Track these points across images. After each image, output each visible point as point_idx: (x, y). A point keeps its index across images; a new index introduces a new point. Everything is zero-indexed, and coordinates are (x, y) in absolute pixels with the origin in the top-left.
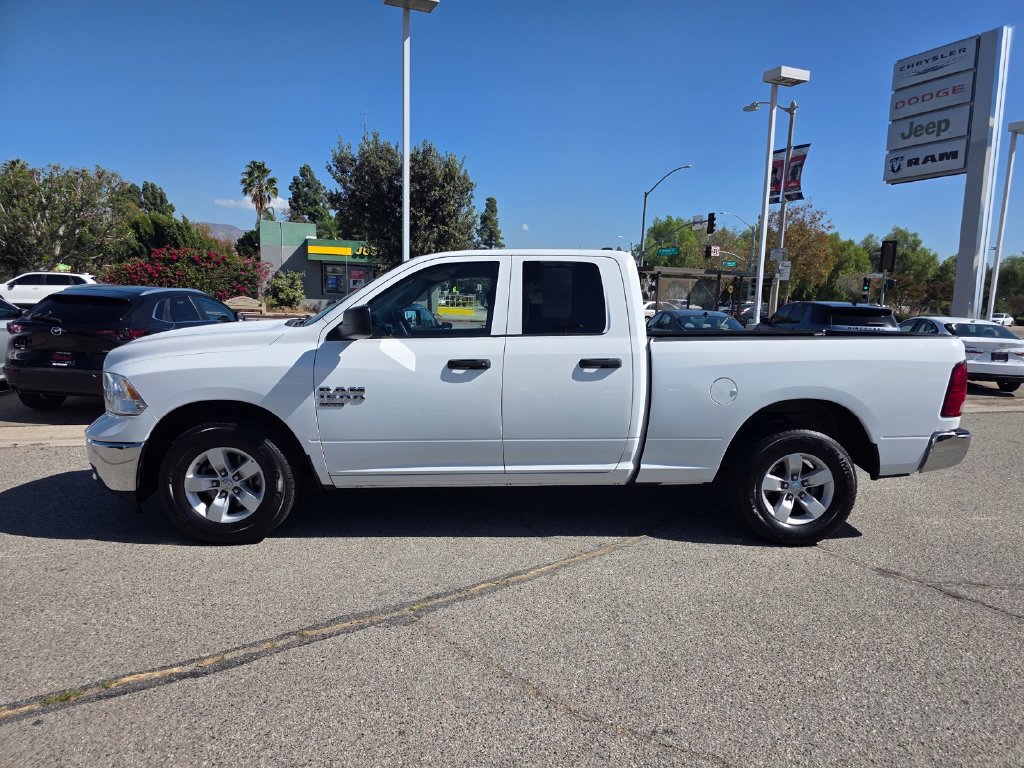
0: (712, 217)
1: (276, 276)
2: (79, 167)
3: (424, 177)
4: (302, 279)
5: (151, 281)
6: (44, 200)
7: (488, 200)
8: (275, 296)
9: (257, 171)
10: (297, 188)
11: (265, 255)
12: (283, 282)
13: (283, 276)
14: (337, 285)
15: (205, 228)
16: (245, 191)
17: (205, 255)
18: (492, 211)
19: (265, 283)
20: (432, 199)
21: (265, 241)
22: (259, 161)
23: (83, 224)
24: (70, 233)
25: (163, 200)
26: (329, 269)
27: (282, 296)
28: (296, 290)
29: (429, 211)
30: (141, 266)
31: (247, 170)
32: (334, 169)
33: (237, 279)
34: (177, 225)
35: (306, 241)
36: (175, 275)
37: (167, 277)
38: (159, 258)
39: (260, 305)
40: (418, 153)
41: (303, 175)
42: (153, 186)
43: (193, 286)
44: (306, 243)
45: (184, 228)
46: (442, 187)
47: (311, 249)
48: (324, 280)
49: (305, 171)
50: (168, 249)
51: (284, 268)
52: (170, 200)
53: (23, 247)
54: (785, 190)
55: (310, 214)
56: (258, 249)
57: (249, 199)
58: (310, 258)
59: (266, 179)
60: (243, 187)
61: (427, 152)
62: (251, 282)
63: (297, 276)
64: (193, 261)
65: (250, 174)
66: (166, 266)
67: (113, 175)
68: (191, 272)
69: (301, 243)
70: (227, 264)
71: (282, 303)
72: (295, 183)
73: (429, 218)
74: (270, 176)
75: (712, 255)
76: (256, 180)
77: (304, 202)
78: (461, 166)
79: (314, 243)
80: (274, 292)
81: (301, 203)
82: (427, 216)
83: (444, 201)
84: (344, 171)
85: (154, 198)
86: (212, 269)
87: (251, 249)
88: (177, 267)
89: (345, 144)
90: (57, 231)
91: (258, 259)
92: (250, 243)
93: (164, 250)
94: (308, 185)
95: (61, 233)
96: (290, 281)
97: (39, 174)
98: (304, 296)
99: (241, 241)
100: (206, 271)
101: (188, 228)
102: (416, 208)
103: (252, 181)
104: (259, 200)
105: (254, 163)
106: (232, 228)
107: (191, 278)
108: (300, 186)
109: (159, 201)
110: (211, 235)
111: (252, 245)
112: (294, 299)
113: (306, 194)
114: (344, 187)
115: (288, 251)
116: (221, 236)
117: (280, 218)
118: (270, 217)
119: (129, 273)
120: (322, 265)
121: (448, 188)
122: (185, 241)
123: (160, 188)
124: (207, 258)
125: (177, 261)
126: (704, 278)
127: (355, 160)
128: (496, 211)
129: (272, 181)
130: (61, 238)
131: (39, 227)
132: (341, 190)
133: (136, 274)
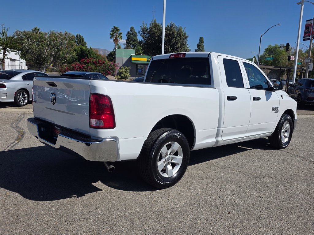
0: (288, 45)
1: (121, 68)
2: (59, 32)
3: (170, 35)
4: (130, 69)
5: (80, 70)
6: (48, 43)
7: (200, 38)
8: (120, 75)
9: (116, 30)
10: (129, 35)
11: (117, 61)
12: (123, 70)
13: (123, 68)
14: (142, 72)
15: (97, 50)
16: (111, 38)
17: (98, 61)
18: (202, 42)
19: (117, 71)
20: (173, 42)
21: (117, 56)
22: (116, 26)
23: (60, 50)
24: (56, 53)
25: (83, 41)
26: (139, 66)
27: (123, 75)
28: (127, 73)
29: (171, 46)
30: (77, 65)
31: (112, 30)
32: (141, 32)
33: (108, 69)
34: (88, 50)
35: (131, 55)
36: (88, 68)
37: (85, 68)
38: (83, 62)
39: (115, 79)
40: (169, 27)
41: (131, 30)
42: (80, 36)
43: (94, 71)
44: (131, 57)
45: (90, 51)
46: (176, 38)
47: (133, 59)
48: (137, 69)
49: (132, 29)
50: (86, 59)
51: (123, 65)
52: (85, 40)
53: (42, 58)
54: (312, 35)
55: (133, 45)
56: (114, 58)
57: (112, 40)
58: (133, 62)
59: (118, 33)
60: (110, 36)
61: (172, 26)
62: (112, 70)
63: (128, 68)
64: (94, 63)
65: (113, 31)
66: (85, 64)
67: (69, 34)
68: (93, 67)
69: (129, 56)
70: (105, 64)
71: (122, 78)
72: (128, 34)
73: (171, 49)
74: (120, 32)
75: (291, 59)
76: (115, 33)
77: (131, 41)
78: (184, 31)
79: (134, 56)
80: (120, 74)
81: (130, 41)
82: (171, 48)
83: (177, 43)
84: (144, 33)
85: (80, 40)
86: (100, 66)
87: (112, 58)
88: (88, 65)
89: (145, 24)
90: (52, 53)
91: (115, 62)
92: (112, 56)
93: (85, 59)
94: (133, 34)
95: (53, 54)
96: (125, 70)
97: (47, 34)
98: (130, 76)
99: (109, 55)
100: (98, 67)
101: (92, 51)
102: (167, 46)
103: (113, 34)
104: (116, 41)
105: (114, 27)
106: (105, 50)
107: (93, 69)
108: (130, 35)
109: (81, 41)
110: (98, 53)
111: (112, 57)
112: (126, 77)
113: (132, 38)
114: (144, 39)
115: (125, 59)
116: (101, 53)
117: (123, 47)
118: (119, 47)
119: (73, 67)
120: (136, 64)
121: (178, 38)
122: (90, 56)
123: (82, 36)
124: (98, 62)
125: (89, 63)
126: (274, 69)
127: (148, 30)
128: (203, 42)
129: (121, 34)
130: (53, 55)
131: (47, 51)
132: (143, 40)
133: (76, 67)
